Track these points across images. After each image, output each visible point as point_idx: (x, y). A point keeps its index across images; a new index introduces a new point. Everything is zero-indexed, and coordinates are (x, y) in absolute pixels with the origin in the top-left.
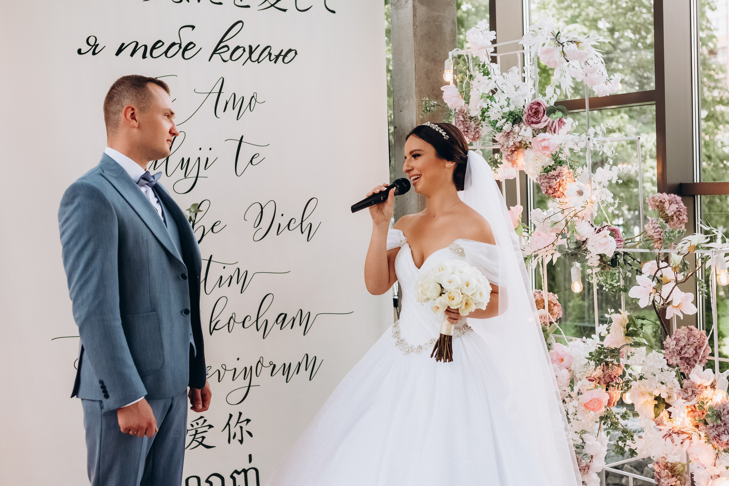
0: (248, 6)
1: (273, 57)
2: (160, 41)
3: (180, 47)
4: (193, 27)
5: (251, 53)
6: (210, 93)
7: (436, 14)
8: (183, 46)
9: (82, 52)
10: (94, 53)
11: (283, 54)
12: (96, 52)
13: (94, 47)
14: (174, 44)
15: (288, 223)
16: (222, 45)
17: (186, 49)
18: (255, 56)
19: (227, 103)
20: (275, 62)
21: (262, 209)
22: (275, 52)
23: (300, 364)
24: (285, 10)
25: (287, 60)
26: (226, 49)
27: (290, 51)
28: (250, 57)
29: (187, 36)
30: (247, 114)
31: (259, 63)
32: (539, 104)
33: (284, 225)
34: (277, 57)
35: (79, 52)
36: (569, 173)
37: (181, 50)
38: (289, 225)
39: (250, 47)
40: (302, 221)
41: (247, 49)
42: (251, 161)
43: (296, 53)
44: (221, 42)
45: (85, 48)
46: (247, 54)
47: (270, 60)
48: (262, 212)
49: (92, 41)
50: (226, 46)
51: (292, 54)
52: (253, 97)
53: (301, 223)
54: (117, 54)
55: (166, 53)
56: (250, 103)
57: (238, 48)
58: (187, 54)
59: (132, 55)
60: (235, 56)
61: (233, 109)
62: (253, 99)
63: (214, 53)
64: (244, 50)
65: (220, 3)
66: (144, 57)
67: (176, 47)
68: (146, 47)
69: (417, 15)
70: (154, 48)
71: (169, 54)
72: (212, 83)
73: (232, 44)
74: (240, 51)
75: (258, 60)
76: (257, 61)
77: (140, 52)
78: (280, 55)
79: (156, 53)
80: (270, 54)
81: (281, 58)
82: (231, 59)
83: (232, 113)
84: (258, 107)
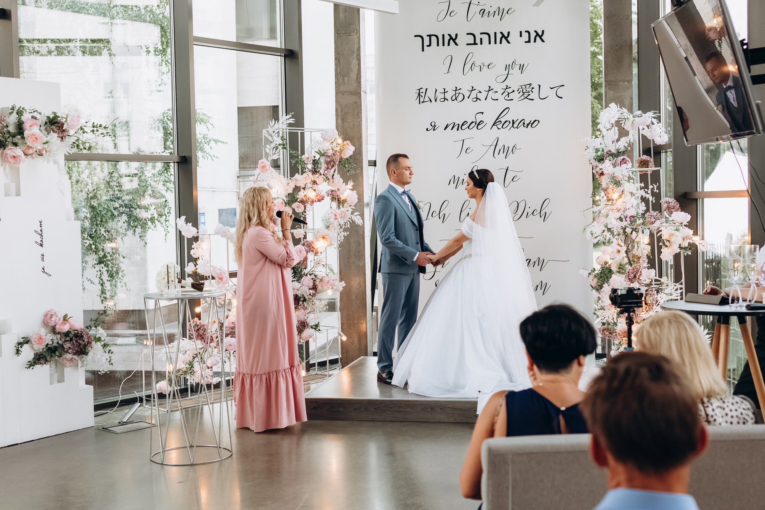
0: (512, 100)
1: (526, 125)
2: (466, 121)
3: (476, 124)
4: (482, 113)
5: (513, 123)
6: (491, 146)
7: (619, 94)
8: (477, 123)
10: (434, 130)
11: (531, 123)
13: (434, 127)
14: (473, 122)
16: (498, 121)
17: (479, 124)
18: (515, 125)
19: (500, 150)
20: (527, 128)
21: (518, 204)
22: (527, 122)
23: (537, 286)
24: (533, 100)
25: (533, 126)
26: (500, 122)
27: (535, 121)
28: (513, 126)
29: (479, 118)
30: (510, 155)
31: (518, 129)
32: (610, 151)
33: (530, 212)
34: (528, 125)
35: (427, 130)
36: (613, 187)
37: (476, 125)
38: (533, 213)
39: (513, 121)
40: (541, 211)
41: (511, 122)
42: (513, 180)
43: (539, 122)
44: (497, 119)
45: (430, 127)
46: (511, 124)
47: (524, 127)
48: (518, 206)
49: (433, 124)
50: (500, 121)
51: (537, 122)
53: (540, 212)
54: (445, 129)
55: (469, 127)
56: (513, 150)
57: (506, 121)
58: (479, 127)
59: (452, 129)
60: (505, 126)
61: (503, 153)
62: (514, 147)
63: (493, 125)
64: (510, 123)
65: (497, 100)
66: (458, 130)
67: (474, 124)
68: (459, 125)
69: (607, 96)
70: (463, 125)
71: (470, 127)
72: (493, 141)
73: (503, 121)
74: (508, 123)
75: (517, 127)
77: (456, 127)
78: (529, 123)
79: (463, 127)
80: (524, 123)
81: (530, 125)
82: (502, 127)
83: (502, 155)
84: (517, 152)
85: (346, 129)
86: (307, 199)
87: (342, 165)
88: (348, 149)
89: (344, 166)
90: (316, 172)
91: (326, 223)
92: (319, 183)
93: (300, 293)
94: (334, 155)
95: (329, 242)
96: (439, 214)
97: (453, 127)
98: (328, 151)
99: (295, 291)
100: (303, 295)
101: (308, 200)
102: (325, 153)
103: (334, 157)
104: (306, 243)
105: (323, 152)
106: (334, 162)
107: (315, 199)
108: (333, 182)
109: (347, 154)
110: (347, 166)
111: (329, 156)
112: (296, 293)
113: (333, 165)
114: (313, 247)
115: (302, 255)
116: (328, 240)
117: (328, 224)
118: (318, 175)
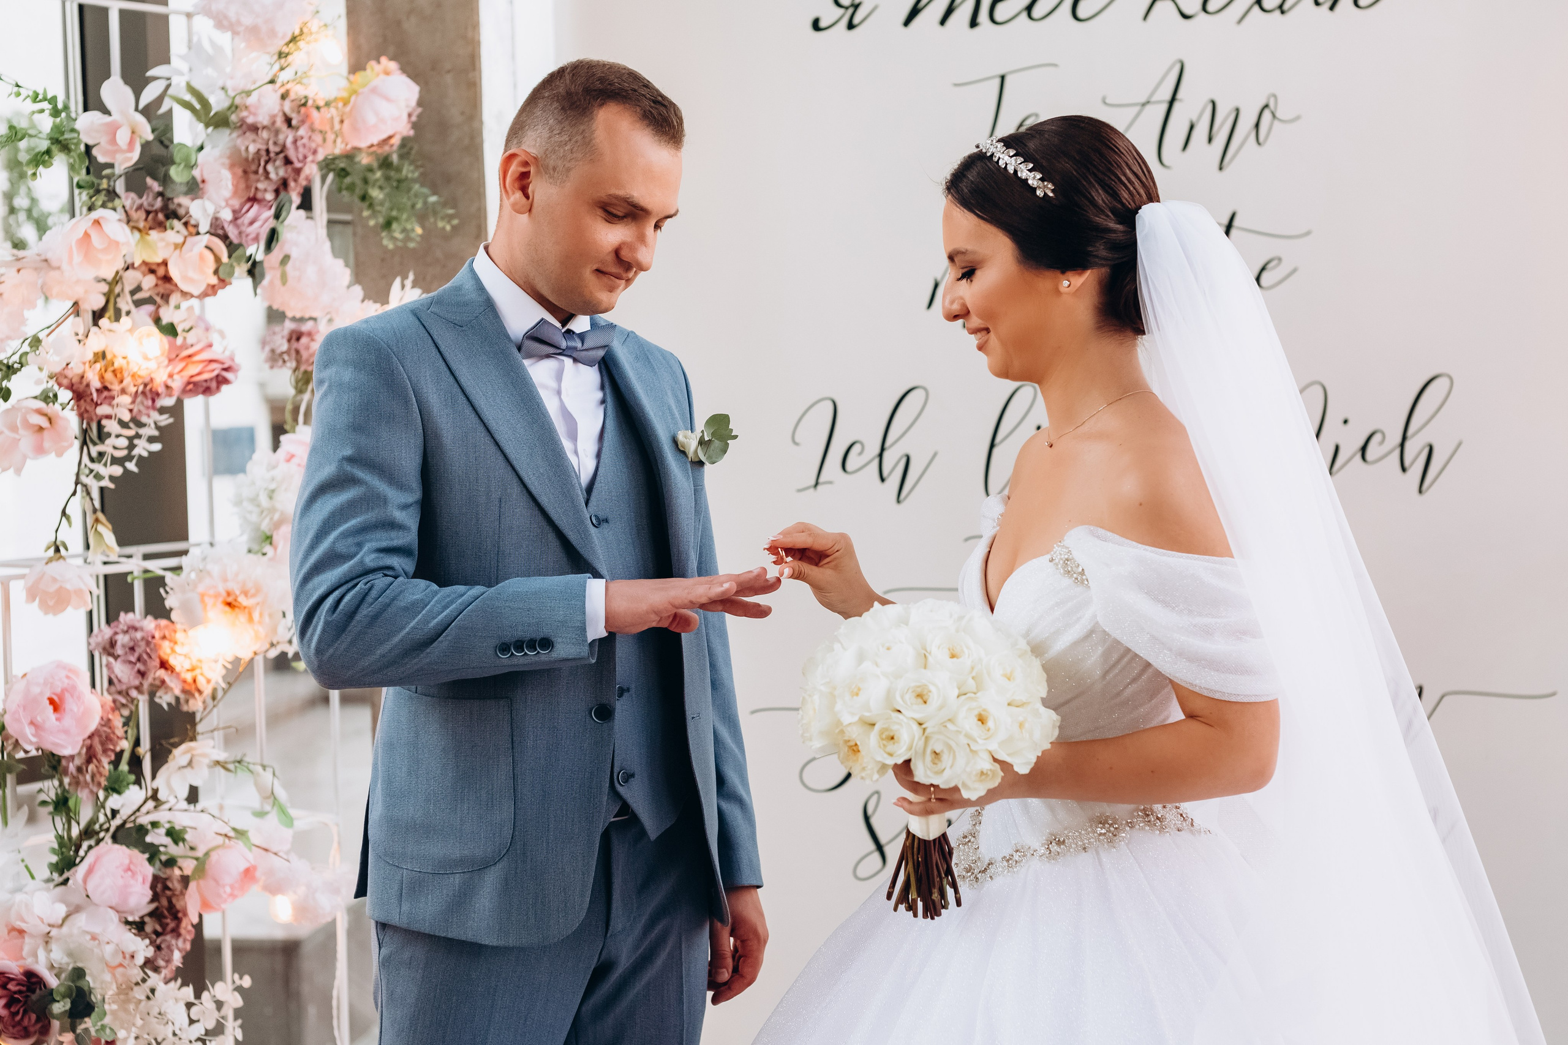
6: (1144, 105)
9: (822, 24)
10: (851, 26)
12: (856, 21)
13: (851, 11)
15: (1361, 443)
19: (1192, 127)
20: (1332, 8)
30: (1247, 153)
31: (1283, 12)
33: (1350, 447)
35: (816, 25)
38: (1364, 449)
40: (1404, 438)
45: (830, 14)
47: (1317, 4)
52: (1266, 106)
53: (1402, 443)
54: (907, 23)
55: (1029, 8)
56: (1257, 125)
58: (1085, 7)
59: (943, 22)
60: (1215, 2)
61: (1210, 140)
62: (1266, 113)
66: (974, 23)
71: (1037, 12)
72: (1151, 78)
75: (1281, 7)
76: (1278, 12)
77: (963, 13)
79: (1002, 11)
82: (1204, 9)
83: (1204, 153)
84: (1277, 134)
85: (399, 23)
86: (109, 376)
87: (351, 188)
88: (374, 91)
89: (364, 197)
90: (172, 214)
91: (254, 518)
92: (186, 278)
93: (58, 955)
94: (288, 121)
95: (262, 631)
96: (881, 455)
97: (949, 11)
98: (251, 100)
99: (28, 943)
100: (79, 973)
101: (116, 387)
102: (234, 107)
103: (287, 137)
104: (122, 639)
105: (218, 103)
106: (288, 161)
107: (161, 378)
108: (284, 279)
109: (371, 119)
110: (375, 193)
111: (254, 129)
112: (29, 963)
113: (284, 184)
114: (164, 665)
115: (68, 721)
116: (256, 616)
117: (265, 526)
118: (175, 233)
